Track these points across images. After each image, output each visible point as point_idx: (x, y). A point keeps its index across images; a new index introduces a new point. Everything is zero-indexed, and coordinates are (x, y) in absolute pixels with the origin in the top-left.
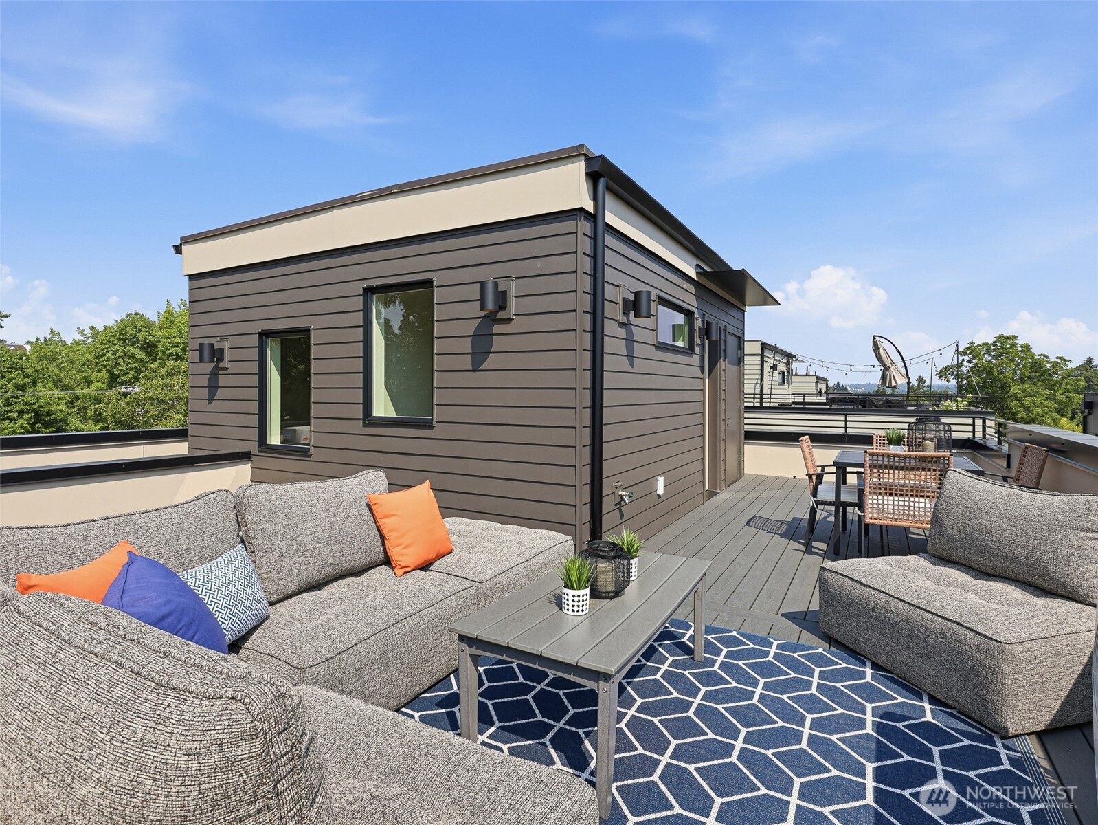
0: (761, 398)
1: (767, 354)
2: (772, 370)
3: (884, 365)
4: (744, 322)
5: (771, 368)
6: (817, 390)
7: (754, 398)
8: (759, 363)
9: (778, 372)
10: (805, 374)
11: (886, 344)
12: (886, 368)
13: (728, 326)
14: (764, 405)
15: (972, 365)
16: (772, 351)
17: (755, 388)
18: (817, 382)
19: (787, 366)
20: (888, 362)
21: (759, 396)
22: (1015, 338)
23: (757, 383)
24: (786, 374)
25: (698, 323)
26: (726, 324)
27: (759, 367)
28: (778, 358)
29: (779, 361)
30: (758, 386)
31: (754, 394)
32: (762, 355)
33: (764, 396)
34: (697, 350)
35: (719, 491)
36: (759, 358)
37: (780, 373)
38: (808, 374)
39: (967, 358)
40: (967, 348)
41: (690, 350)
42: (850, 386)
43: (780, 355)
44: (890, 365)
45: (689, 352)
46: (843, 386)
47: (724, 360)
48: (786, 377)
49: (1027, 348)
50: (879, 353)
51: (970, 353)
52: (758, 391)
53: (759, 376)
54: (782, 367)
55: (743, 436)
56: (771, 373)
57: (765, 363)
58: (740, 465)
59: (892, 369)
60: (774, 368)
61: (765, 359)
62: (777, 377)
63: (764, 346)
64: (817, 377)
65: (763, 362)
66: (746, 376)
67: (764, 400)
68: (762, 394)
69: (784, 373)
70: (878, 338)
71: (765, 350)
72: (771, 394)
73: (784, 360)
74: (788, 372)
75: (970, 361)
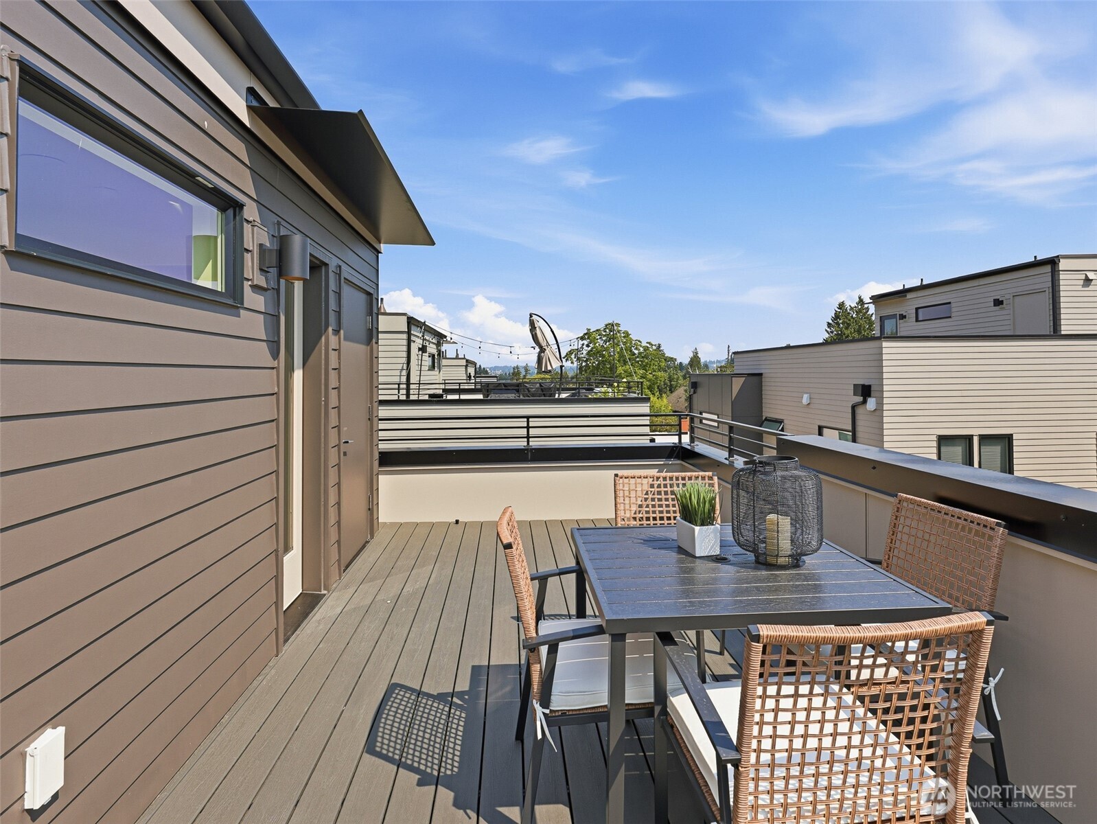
0: (408, 389)
1: (415, 331)
2: (420, 352)
3: (541, 347)
4: (378, 271)
5: (420, 349)
6: (467, 374)
7: (399, 389)
8: (405, 342)
9: (427, 354)
10: (455, 357)
11: (540, 324)
12: (542, 350)
13: (344, 267)
14: (412, 398)
15: (590, 348)
16: (421, 328)
17: (400, 376)
18: (466, 366)
19: (437, 348)
20: (544, 344)
21: (405, 386)
22: (618, 325)
23: (402, 369)
24: (436, 356)
25: (256, 237)
26: (341, 263)
27: (405, 348)
28: (427, 338)
29: (429, 341)
30: (404, 373)
31: (399, 384)
32: (409, 333)
33: (412, 386)
34: (254, 300)
35: (324, 592)
36: (405, 336)
37: (429, 357)
38: (457, 358)
39: (586, 342)
40: (585, 334)
41: (230, 300)
42: (490, 369)
43: (430, 335)
44: (546, 347)
45: (230, 302)
46: (484, 368)
47: (337, 332)
48: (437, 361)
49: (627, 335)
50: (536, 334)
51: (588, 338)
52: (404, 379)
53: (404, 360)
54: (432, 349)
55: (376, 463)
56: (420, 356)
57: (412, 344)
58: (372, 514)
59: (547, 351)
60: (423, 349)
61: (413, 338)
62: (427, 361)
63: (411, 321)
64: (467, 361)
65: (409, 341)
66: (381, 361)
67: (411, 392)
68: (408, 383)
69: (434, 356)
70: (534, 317)
71: (413, 327)
72: (419, 384)
73: (434, 341)
74: (439, 355)
75: (588, 346)
